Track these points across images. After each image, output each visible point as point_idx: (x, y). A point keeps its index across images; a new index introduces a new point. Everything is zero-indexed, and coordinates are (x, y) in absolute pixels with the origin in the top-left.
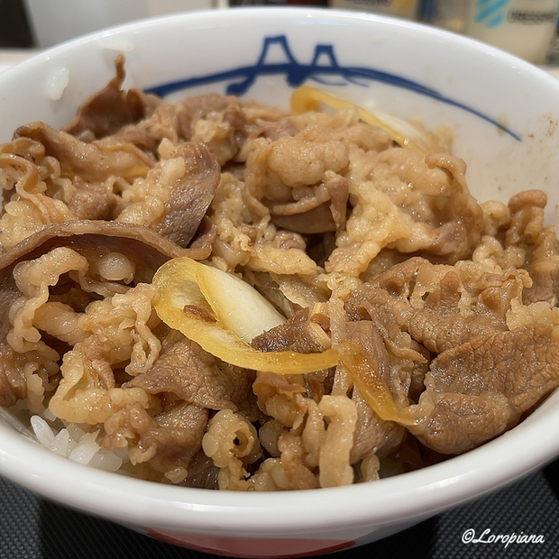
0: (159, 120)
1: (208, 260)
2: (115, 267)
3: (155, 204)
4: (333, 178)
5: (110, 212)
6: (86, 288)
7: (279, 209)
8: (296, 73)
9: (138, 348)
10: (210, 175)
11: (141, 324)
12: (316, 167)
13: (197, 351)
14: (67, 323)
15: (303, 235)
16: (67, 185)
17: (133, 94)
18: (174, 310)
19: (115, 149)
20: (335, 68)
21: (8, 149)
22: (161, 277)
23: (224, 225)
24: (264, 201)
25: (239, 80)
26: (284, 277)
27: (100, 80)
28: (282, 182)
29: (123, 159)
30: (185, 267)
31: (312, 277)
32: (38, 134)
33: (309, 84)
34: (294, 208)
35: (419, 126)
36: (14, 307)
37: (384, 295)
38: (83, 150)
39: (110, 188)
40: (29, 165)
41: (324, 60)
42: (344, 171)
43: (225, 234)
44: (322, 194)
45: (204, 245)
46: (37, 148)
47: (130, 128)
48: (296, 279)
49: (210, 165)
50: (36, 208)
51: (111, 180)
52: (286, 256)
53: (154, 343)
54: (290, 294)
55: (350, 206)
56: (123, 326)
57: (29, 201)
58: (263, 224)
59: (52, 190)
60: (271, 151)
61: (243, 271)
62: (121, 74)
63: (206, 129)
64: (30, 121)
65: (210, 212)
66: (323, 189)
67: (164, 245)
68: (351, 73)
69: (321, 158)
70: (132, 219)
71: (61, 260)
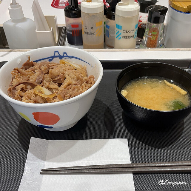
0: (36, 67)
1: (42, 86)
2: (29, 87)
3: (34, 78)
4: (61, 74)
5: (28, 80)
6: (25, 90)
7: (54, 79)
8: (61, 57)
9: (32, 96)
10: (43, 75)
11: (32, 93)
12: (58, 73)
13: (40, 97)
14: (23, 94)
15: (58, 83)
16: (21, 77)
17: (31, 62)
18: (37, 92)
19: (29, 71)
20: (67, 56)
21: (13, 72)
22: (35, 88)
23: (45, 81)
24: (52, 78)
25: (51, 59)
26: (53, 88)
27: (26, 60)
28: (54, 75)
29: (30, 73)
30: (39, 87)
31: (58, 88)
32: (17, 69)
33: (63, 59)
34: (56, 79)
35: (80, 66)
36: (16, 92)
37: (67, 90)
38: (24, 71)
39: (28, 77)
40: (16, 74)
41: (65, 55)
42: (64, 74)
43: (45, 83)
44: (60, 77)
45: (42, 84)
46: (17, 71)
47: (31, 68)
48: (55, 89)
49: (43, 73)
50: (18, 80)
51: (28, 76)
52: (54, 86)
53: (34, 96)
54: (54, 91)
55: (65, 79)
56: (30, 94)
57: (17, 79)
58: (51, 82)
59: (20, 77)
60: (52, 71)
61: (48, 88)
62: (29, 59)
63: (43, 68)
64: (15, 68)
65: (43, 80)
66: (60, 76)
67: (35, 84)
68: (70, 57)
69: (59, 71)
70: (31, 81)
71: (22, 86)
